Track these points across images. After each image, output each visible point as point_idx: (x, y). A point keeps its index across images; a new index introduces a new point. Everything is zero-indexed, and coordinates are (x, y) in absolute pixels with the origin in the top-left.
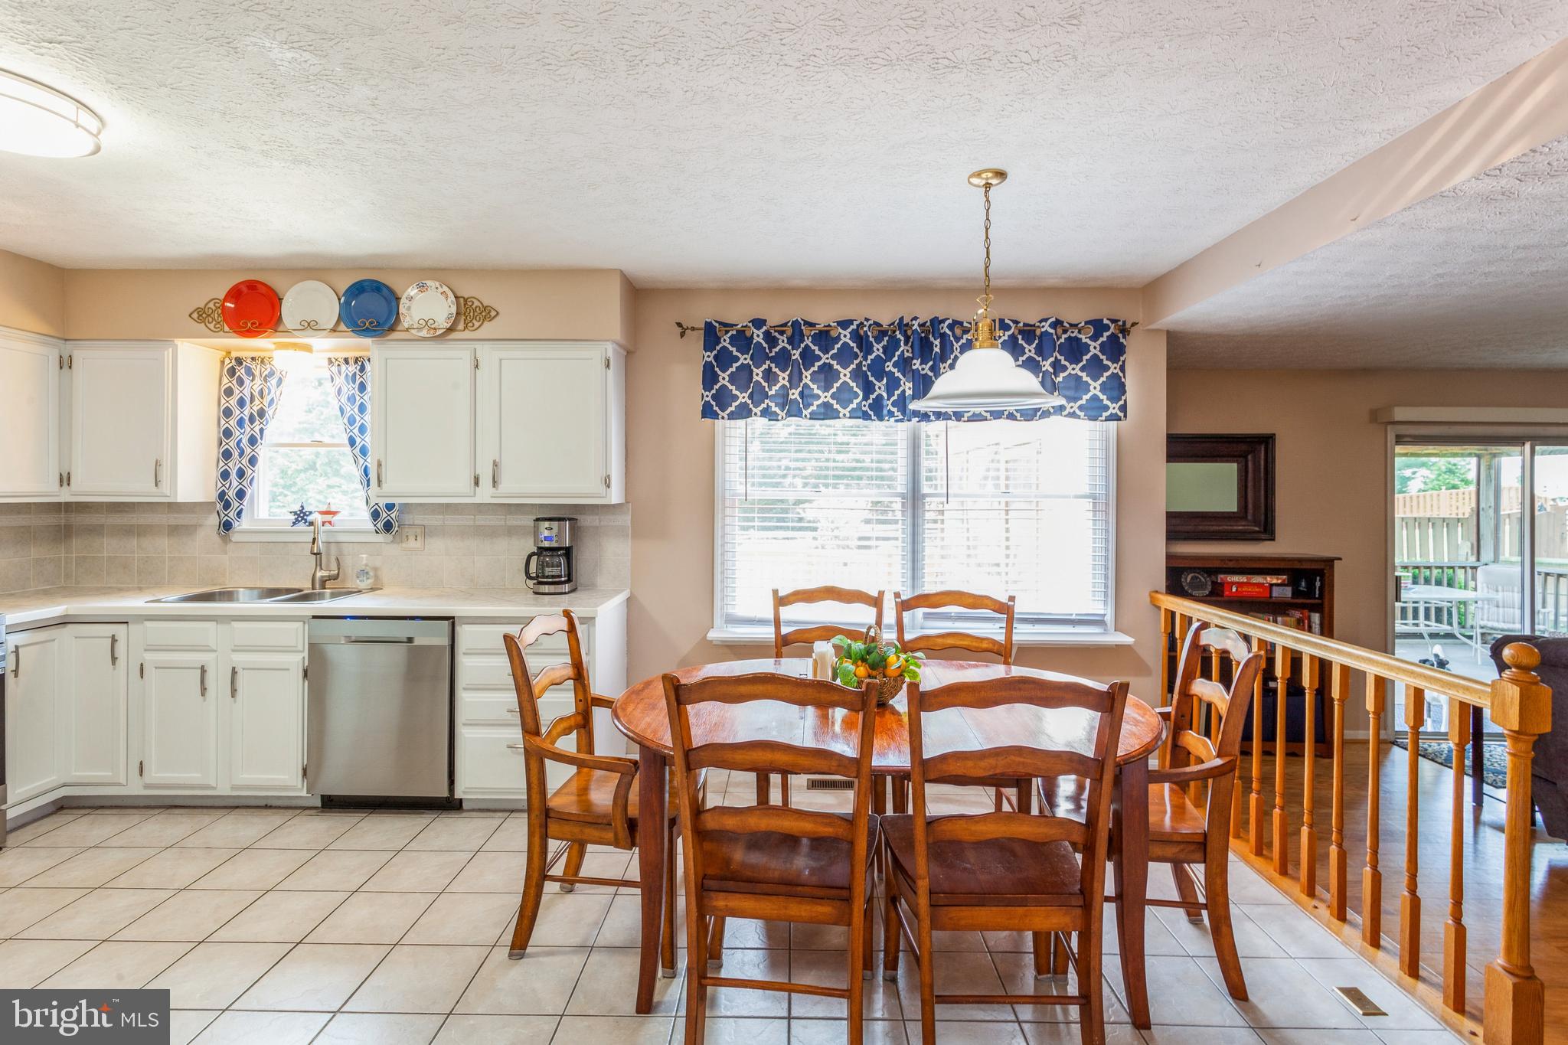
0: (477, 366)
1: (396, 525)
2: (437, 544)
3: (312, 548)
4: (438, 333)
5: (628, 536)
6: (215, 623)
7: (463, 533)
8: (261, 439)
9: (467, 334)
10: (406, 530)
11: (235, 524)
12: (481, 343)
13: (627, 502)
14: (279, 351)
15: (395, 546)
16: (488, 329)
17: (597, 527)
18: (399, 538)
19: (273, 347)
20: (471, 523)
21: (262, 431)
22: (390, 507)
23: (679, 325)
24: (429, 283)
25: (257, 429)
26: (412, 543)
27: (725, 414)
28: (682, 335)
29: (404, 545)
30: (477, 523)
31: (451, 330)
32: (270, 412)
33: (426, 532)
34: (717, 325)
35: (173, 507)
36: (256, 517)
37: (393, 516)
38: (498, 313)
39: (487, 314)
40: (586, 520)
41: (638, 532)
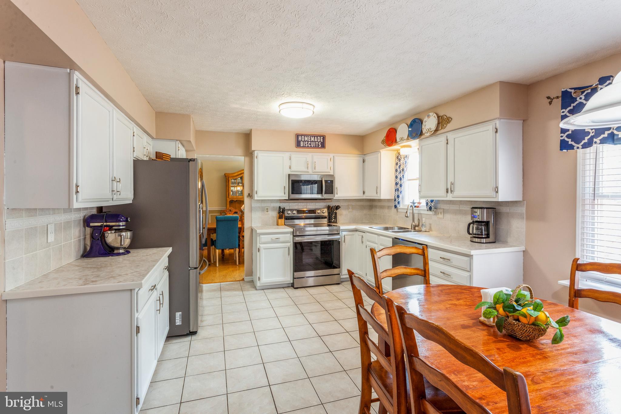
0: (447, 143)
1: (433, 208)
2: (448, 216)
3: (406, 215)
4: (432, 133)
5: (523, 218)
6: (377, 236)
7: (455, 212)
8: (403, 178)
9: (442, 131)
10: (438, 210)
11: (398, 206)
12: (449, 133)
13: (523, 200)
14: (402, 149)
15: (435, 216)
16: (449, 127)
17: (508, 213)
18: (436, 213)
19: (400, 148)
20: (458, 208)
21: (403, 176)
22: (432, 201)
23: (548, 98)
24: (430, 114)
25: (402, 175)
26: (440, 216)
27: (580, 146)
28: (550, 103)
29: (438, 216)
30: (460, 208)
31: (437, 130)
32: (405, 169)
33: (444, 212)
34: (573, 91)
35: (380, 200)
36: (404, 204)
37: (432, 204)
38: (451, 119)
39: (449, 120)
40: (504, 209)
41: (529, 217)
